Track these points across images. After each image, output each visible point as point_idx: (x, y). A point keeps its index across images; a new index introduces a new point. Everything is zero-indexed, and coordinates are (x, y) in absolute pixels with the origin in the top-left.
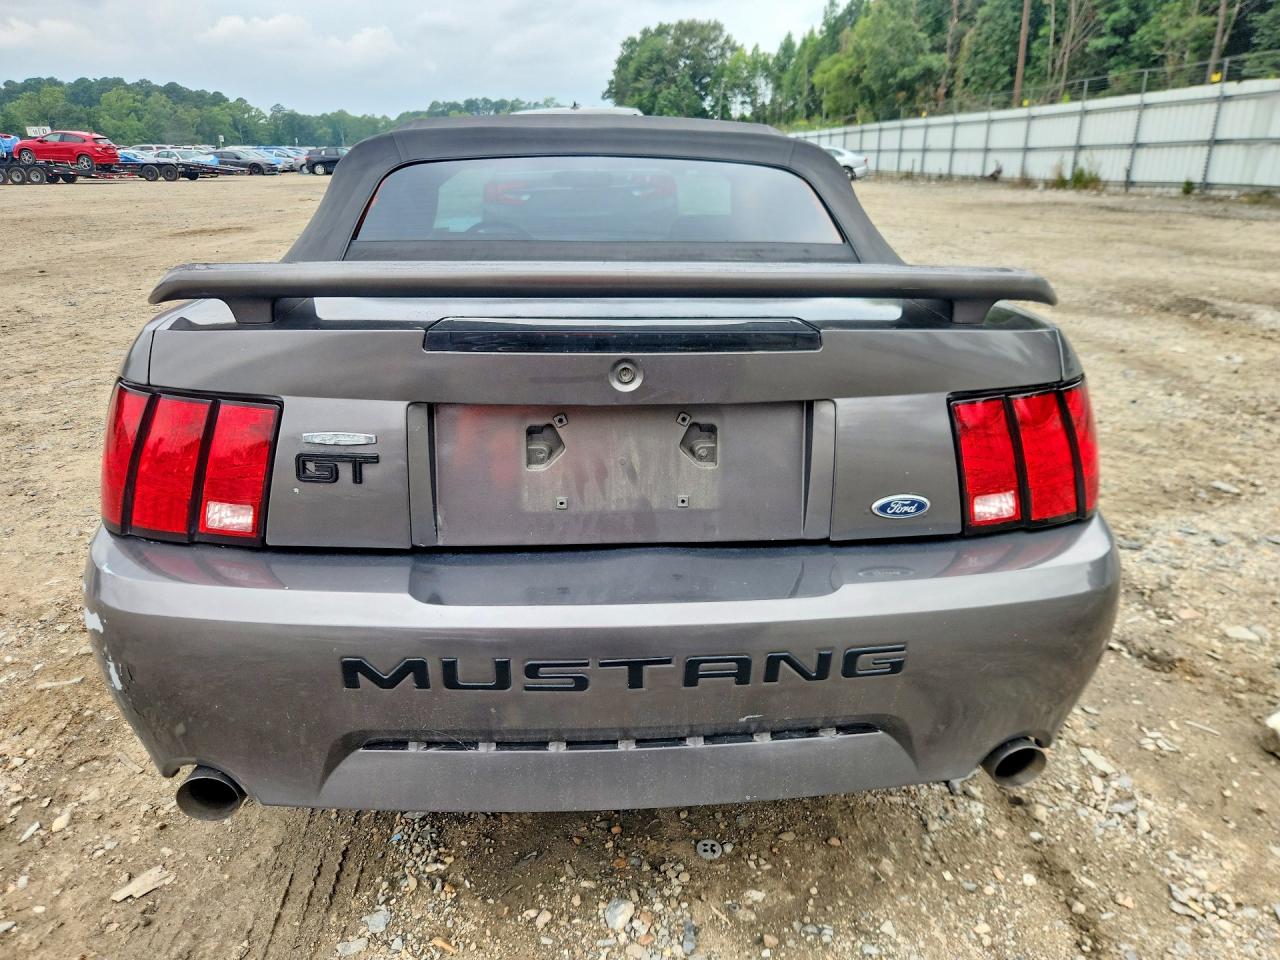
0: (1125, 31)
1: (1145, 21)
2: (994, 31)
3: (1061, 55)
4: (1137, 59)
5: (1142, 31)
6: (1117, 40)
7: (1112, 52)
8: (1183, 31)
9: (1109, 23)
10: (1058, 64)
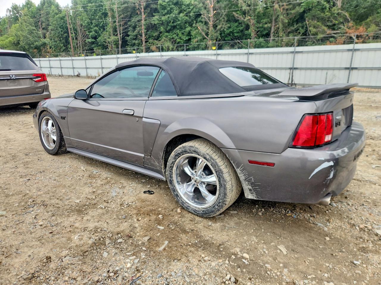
0: (95, 38)
1: (99, 36)
2: (56, 33)
3: (79, 43)
4: (100, 45)
5: (100, 38)
6: (93, 40)
7: (93, 43)
8: (111, 40)
9: (90, 35)
10: (79, 45)
